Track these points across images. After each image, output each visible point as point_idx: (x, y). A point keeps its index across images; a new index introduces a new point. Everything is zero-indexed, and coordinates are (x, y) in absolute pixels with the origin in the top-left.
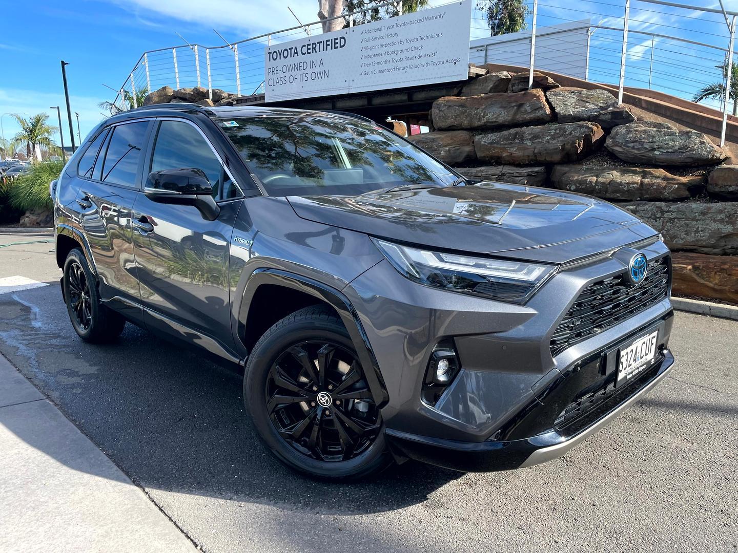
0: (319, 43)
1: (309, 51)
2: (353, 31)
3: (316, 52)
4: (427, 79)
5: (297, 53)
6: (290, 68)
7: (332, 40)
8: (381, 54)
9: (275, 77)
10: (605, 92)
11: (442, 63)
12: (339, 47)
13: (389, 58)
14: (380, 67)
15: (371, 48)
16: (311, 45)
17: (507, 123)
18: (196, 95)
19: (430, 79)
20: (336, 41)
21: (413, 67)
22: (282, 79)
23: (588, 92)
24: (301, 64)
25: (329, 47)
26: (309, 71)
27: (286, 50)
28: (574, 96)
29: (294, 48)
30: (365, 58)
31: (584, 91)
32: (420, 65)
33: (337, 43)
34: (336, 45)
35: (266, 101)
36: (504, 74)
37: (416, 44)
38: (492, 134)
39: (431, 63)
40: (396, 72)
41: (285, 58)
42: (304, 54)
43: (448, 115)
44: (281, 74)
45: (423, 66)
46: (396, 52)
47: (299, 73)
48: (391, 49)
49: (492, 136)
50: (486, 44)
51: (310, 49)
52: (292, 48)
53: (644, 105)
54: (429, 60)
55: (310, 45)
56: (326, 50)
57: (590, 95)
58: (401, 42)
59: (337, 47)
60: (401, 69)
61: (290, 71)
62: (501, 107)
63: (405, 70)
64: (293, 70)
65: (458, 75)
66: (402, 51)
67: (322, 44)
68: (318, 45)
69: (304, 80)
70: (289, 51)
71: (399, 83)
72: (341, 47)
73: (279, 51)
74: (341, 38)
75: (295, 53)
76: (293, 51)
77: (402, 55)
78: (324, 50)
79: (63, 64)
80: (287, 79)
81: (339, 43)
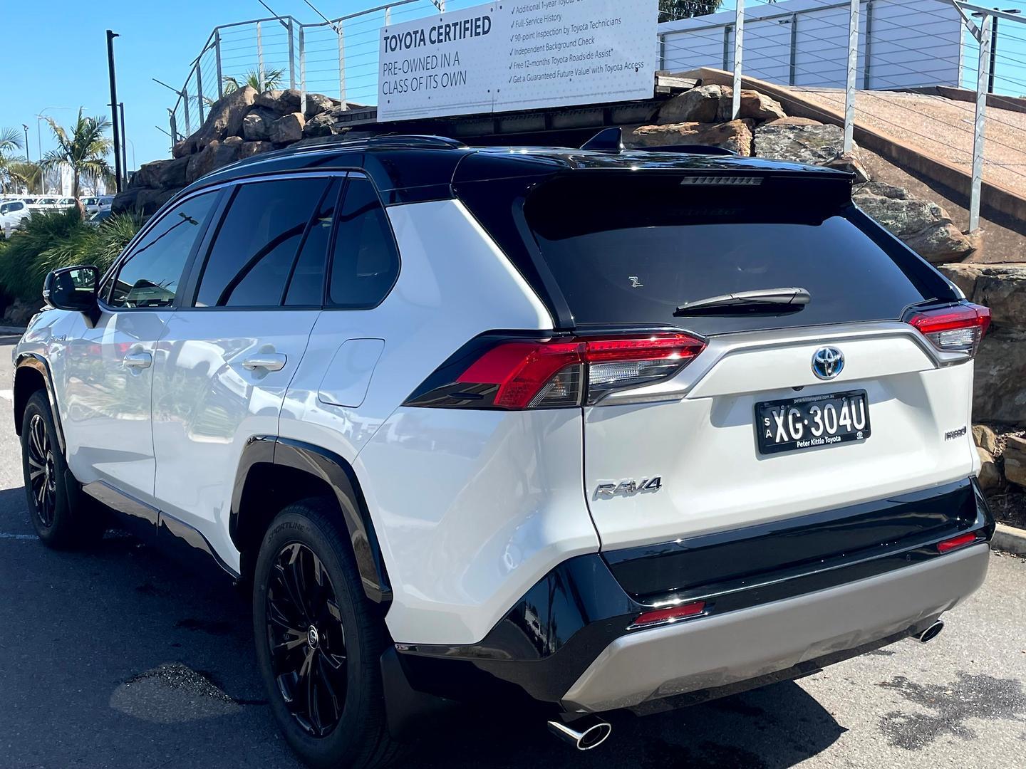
0: (455, 25)
1: (441, 38)
2: (501, 7)
3: (450, 40)
4: (598, 94)
5: (423, 40)
6: (413, 65)
7: (472, 20)
8: (537, 49)
9: (392, 79)
11: (619, 68)
12: (481, 33)
13: (548, 55)
14: (534, 71)
15: (526, 37)
16: (444, 27)
18: (286, 103)
19: (602, 94)
20: (478, 23)
21: (580, 73)
22: (402, 83)
23: (815, 127)
24: (429, 60)
25: (468, 33)
26: (440, 71)
27: (409, 34)
28: (792, 135)
29: (420, 32)
30: (515, 54)
31: (811, 126)
32: (591, 70)
33: (479, 27)
34: (478, 30)
35: (380, 119)
36: (712, 89)
37: (586, 35)
39: (604, 67)
40: (558, 79)
41: (407, 47)
42: (433, 42)
44: (401, 75)
45: (594, 71)
46: (558, 47)
47: (425, 73)
48: (551, 40)
50: (794, 10)
51: (441, 34)
52: (417, 32)
54: (602, 62)
55: (441, 27)
56: (464, 37)
57: (815, 133)
58: (566, 31)
59: (479, 34)
60: (564, 75)
61: (414, 69)
63: (570, 77)
64: (418, 69)
65: (640, 90)
66: (566, 45)
67: (458, 27)
68: (452, 28)
69: (432, 87)
70: (413, 36)
71: (561, 98)
72: (485, 33)
73: (399, 35)
74: (484, 18)
75: (421, 40)
76: (418, 35)
77: (566, 52)
78: (460, 38)
79: (110, 35)
80: (408, 83)
81: (481, 26)
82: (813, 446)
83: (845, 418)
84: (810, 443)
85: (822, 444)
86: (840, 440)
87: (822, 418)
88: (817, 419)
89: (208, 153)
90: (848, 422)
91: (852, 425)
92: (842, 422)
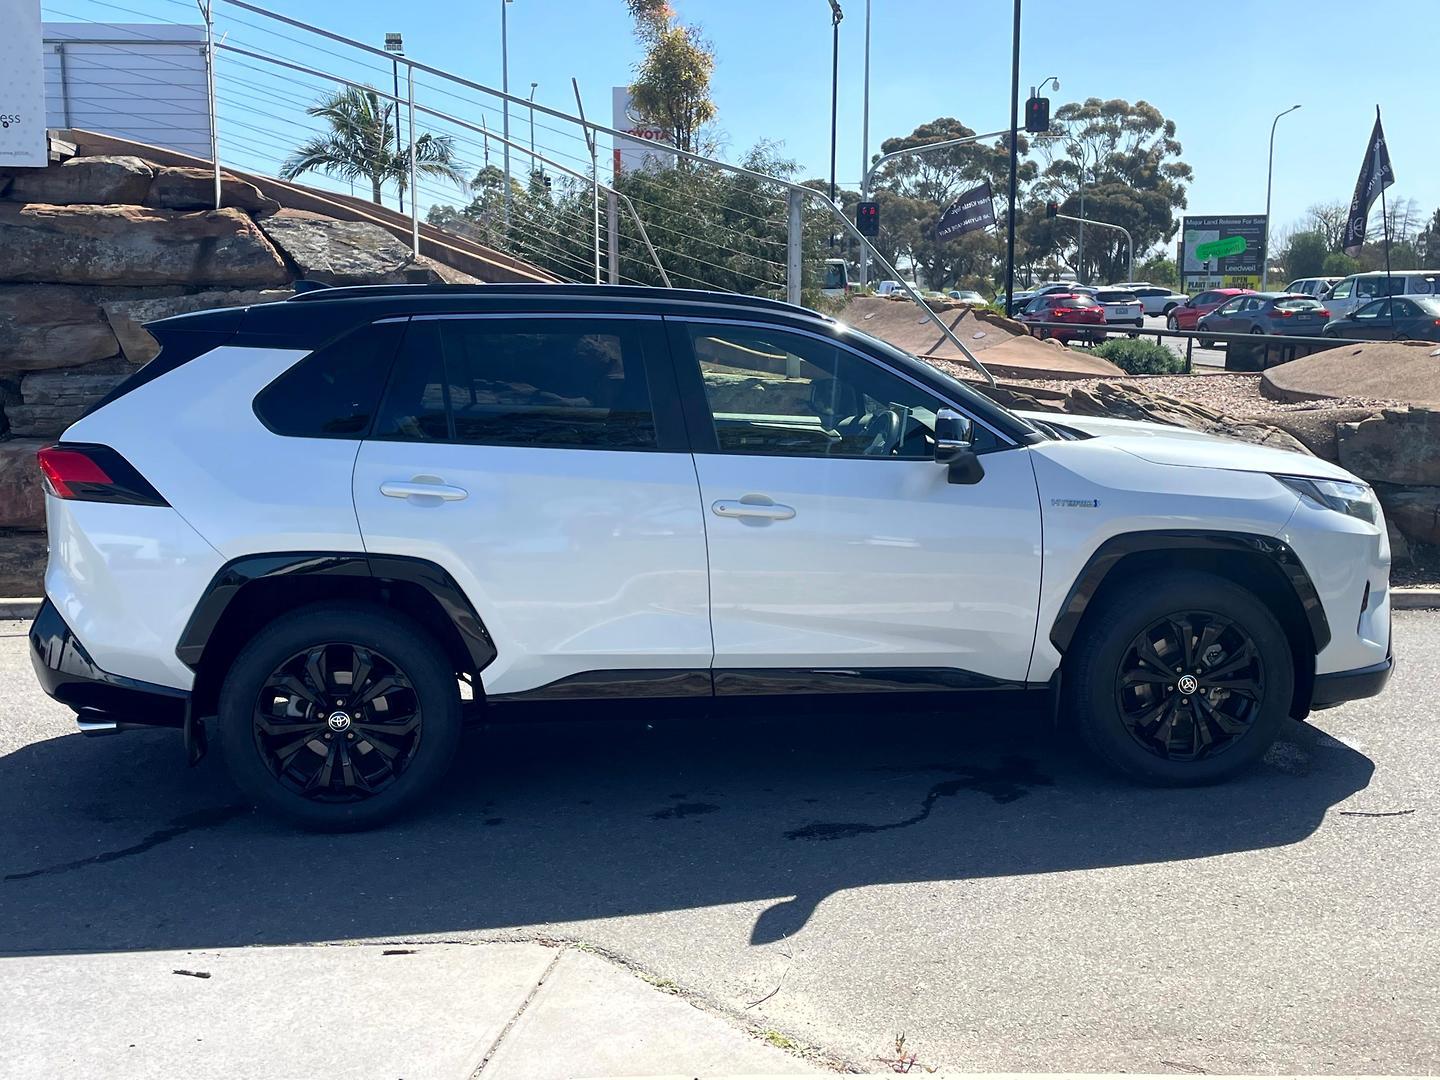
10: (381, 229)
17: (183, 278)
23: (346, 225)
28: (321, 232)
31: (337, 223)
36: (137, 163)
38: (152, 301)
43: (12, 247)
49: (154, 305)
53: (451, 259)
57: (353, 232)
62: (159, 240)
65: (16, 153)
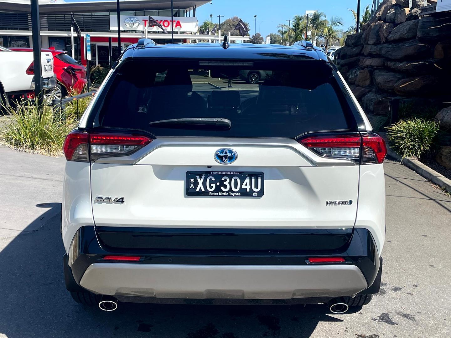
35: (437, 11)
82: (220, 195)
83: (246, 185)
84: (219, 194)
85: (227, 196)
86: (240, 194)
87: (230, 183)
88: (226, 183)
89: (369, 29)
90: (248, 187)
91: (251, 189)
92: (244, 186)
